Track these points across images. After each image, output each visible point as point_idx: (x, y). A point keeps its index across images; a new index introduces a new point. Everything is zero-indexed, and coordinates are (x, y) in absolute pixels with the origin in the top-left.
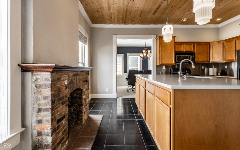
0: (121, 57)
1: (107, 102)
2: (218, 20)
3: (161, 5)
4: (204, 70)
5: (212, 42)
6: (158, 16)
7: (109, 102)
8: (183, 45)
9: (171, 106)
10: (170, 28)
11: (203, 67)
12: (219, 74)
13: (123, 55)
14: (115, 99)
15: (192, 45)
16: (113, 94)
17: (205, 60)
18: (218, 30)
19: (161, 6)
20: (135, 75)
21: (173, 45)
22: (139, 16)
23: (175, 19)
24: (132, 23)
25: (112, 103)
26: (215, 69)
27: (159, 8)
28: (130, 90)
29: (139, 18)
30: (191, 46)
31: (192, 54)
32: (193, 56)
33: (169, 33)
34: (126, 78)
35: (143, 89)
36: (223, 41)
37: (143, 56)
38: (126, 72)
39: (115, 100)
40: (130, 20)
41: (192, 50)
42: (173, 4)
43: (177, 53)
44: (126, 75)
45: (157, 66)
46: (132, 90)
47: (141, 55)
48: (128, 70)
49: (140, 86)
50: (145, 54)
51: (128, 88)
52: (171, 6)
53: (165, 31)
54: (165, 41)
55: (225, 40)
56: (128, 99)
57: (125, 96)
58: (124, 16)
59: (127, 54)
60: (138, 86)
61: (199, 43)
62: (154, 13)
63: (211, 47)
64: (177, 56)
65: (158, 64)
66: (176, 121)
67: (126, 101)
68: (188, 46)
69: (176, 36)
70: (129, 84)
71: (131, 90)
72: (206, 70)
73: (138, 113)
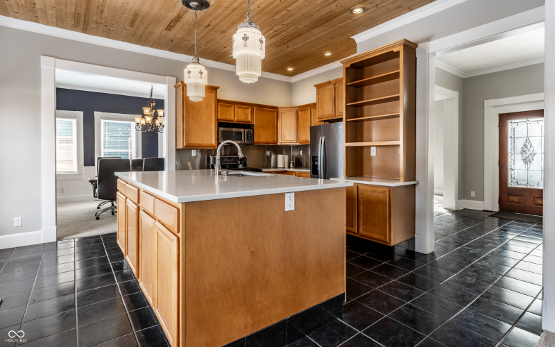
0: (74, 121)
1: (16, 258)
2: (290, 69)
3: (183, 15)
4: (269, 158)
5: (282, 108)
6: (179, 36)
7: (25, 256)
8: (232, 108)
9: (180, 235)
10: (201, 73)
11: (268, 153)
12: (291, 166)
13: (81, 114)
14: (50, 244)
15: (250, 110)
16: (41, 232)
17: (271, 141)
18: (290, 87)
19: (184, 17)
20: (116, 174)
21: (213, 106)
22: (128, 23)
23: (217, 51)
24: (108, 34)
25: (39, 258)
26: (286, 157)
27: (179, 21)
28: (105, 213)
29: (127, 27)
30: (247, 110)
31: (248, 126)
32: (251, 130)
33: (198, 82)
34: (92, 182)
35: (133, 207)
36: (296, 107)
37: (143, 122)
38: (94, 165)
39: (52, 247)
40: (101, 26)
41: (250, 119)
42: (209, 20)
43: (220, 124)
44: (93, 172)
45: (178, 150)
46: (110, 211)
47: (138, 119)
48: (99, 158)
49: (128, 200)
50: (149, 119)
51: (98, 208)
52: (206, 24)
53: (189, 77)
54: (190, 99)
55: (299, 107)
56: (98, 236)
57: (86, 230)
58: (83, 11)
59: (96, 114)
60: (124, 201)
61: (261, 107)
62: (169, 28)
63: (280, 116)
64: (222, 129)
65: (180, 146)
66: (188, 259)
67: (88, 243)
68: (242, 110)
69: (218, 88)
70: (101, 197)
71: (108, 213)
72: (273, 157)
73: (125, 267)
